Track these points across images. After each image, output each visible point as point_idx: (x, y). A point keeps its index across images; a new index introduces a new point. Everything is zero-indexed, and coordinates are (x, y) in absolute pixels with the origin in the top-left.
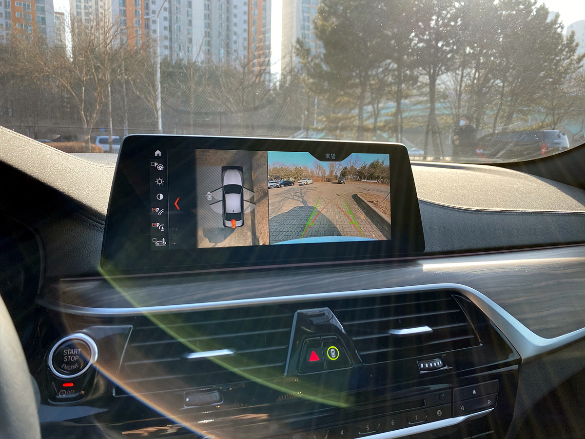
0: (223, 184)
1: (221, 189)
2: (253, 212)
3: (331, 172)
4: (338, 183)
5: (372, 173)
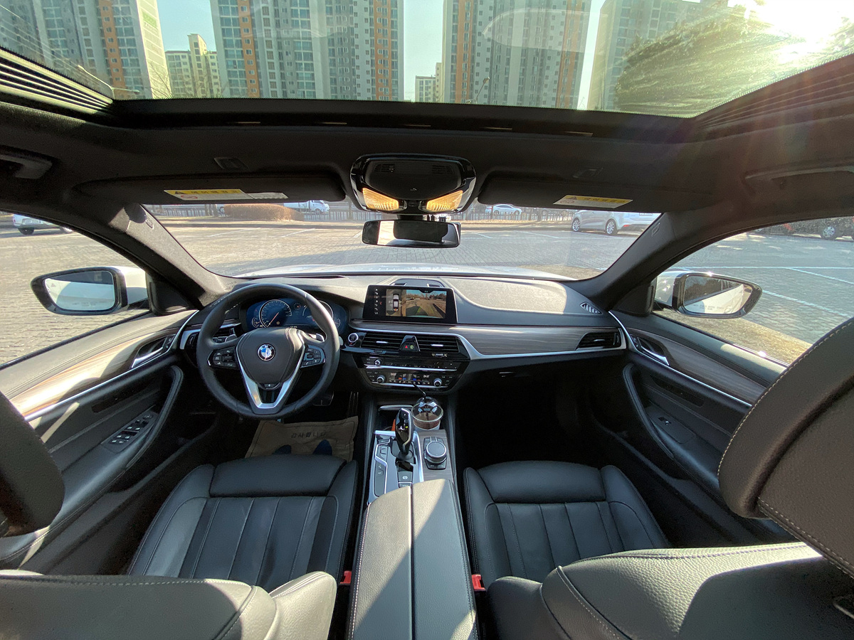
0: (393, 299)
2: (401, 307)
3: (426, 297)
4: (428, 300)
5: (440, 297)
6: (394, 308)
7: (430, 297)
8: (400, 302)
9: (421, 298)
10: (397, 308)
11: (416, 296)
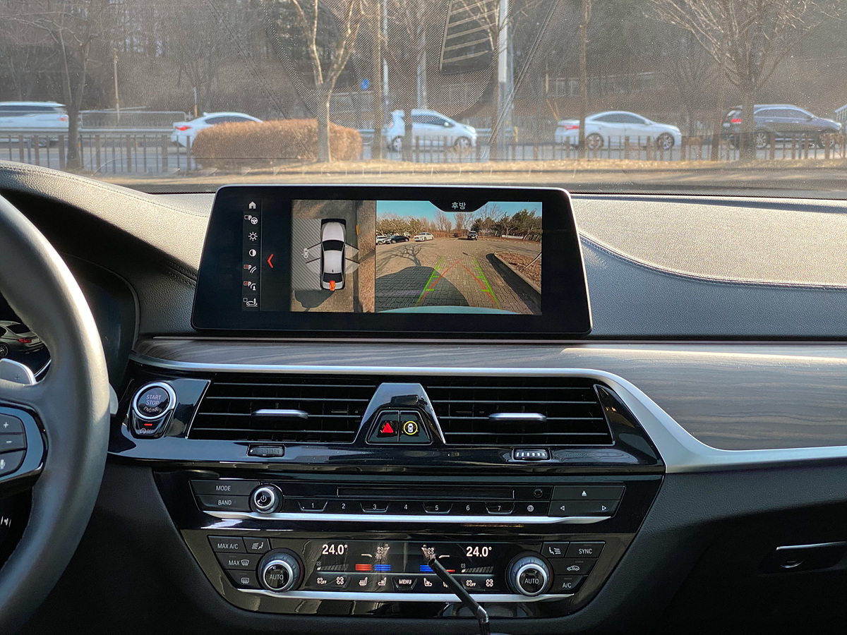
0: (322, 240)
1: (320, 245)
2: (356, 273)
3: (459, 226)
4: (468, 239)
5: (516, 226)
6: (327, 277)
7: (476, 228)
8: (350, 252)
9: (438, 234)
10: (338, 277)
11: (416, 227)
